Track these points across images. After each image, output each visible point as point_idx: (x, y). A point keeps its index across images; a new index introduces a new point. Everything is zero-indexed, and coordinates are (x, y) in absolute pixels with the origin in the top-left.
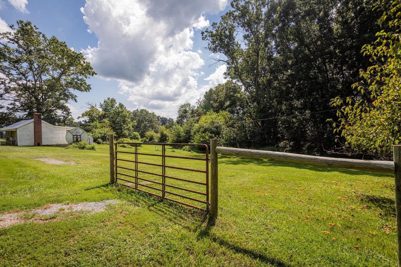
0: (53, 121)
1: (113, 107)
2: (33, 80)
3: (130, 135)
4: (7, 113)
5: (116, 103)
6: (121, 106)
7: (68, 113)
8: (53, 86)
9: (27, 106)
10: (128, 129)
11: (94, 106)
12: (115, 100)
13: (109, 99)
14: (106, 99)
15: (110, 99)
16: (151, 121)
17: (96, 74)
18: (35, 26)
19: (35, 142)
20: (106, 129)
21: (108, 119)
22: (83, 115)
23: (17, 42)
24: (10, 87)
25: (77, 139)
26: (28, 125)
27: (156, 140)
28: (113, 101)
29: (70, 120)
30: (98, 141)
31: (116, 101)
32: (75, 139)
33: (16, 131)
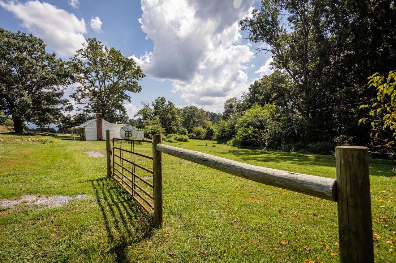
0: (112, 120)
1: (163, 105)
2: (99, 86)
3: (178, 130)
4: (83, 114)
5: (166, 101)
6: (170, 103)
7: (125, 112)
8: (114, 89)
9: (96, 108)
10: (177, 125)
11: (147, 105)
12: (164, 99)
13: (160, 98)
14: (157, 98)
15: (161, 98)
16: (199, 117)
17: (145, 76)
18: (99, 41)
19: (98, 138)
20: (157, 126)
21: (159, 116)
22: (139, 114)
23: (87, 56)
24: (85, 94)
26: (92, 123)
27: (203, 135)
28: (163, 99)
29: (125, 118)
30: (150, 137)
31: (166, 99)
32: (127, 135)
33: (85, 129)
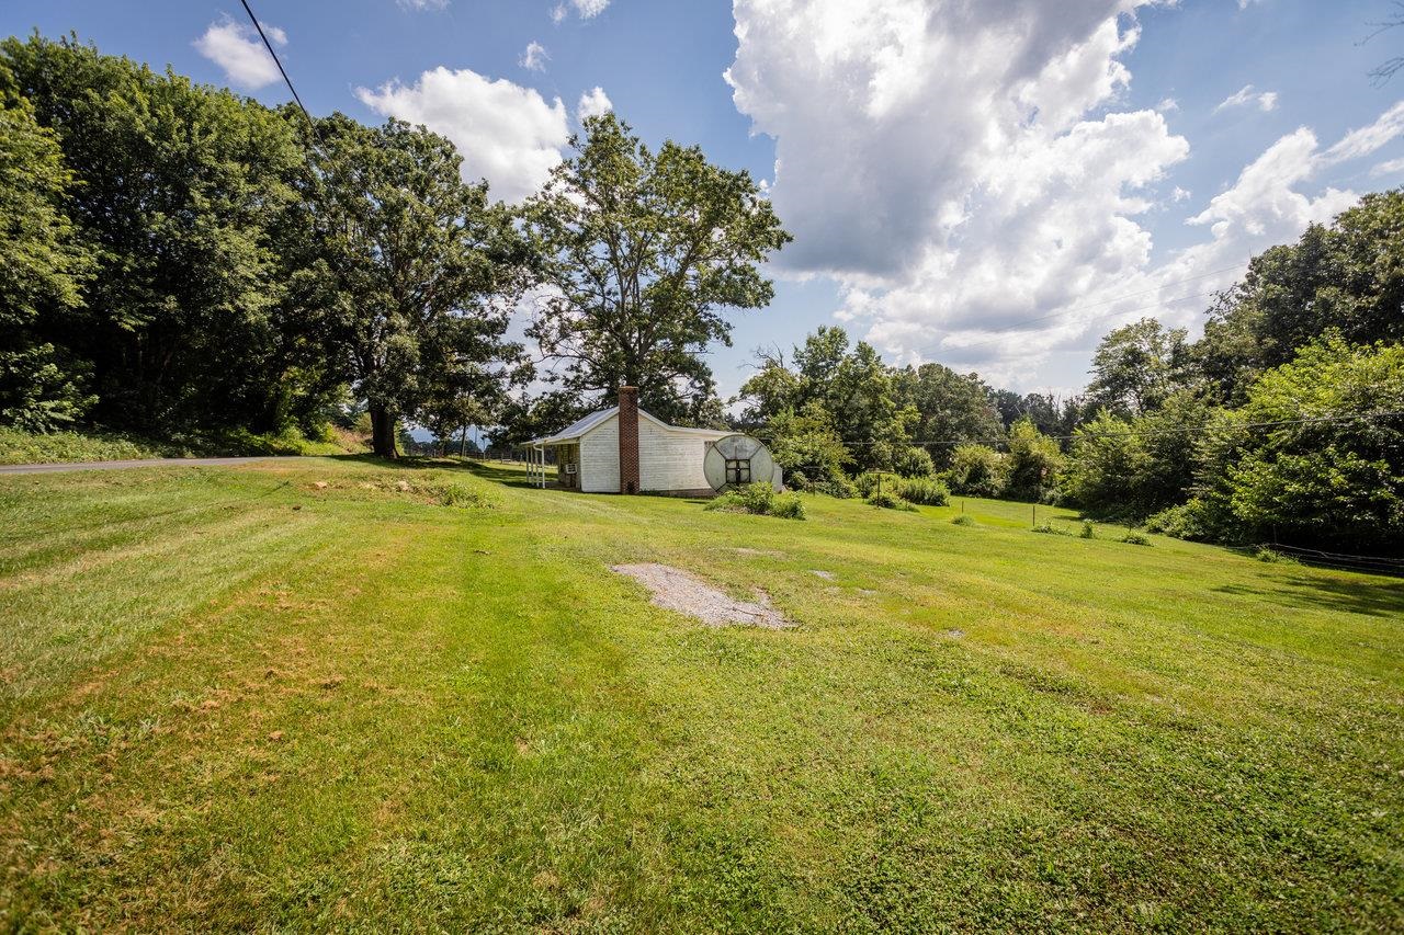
0: (670, 412)
1: (837, 360)
2: (619, 290)
3: (896, 459)
4: (563, 395)
5: (847, 345)
6: (865, 352)
7: (707, 387)
8: (667, 299)
9: (605, 374)
10: (894, 440)
11: (776, 358)
12: (842, 335)
13: (824, 331)
14: (815, 334)
15: (827, 333)
16: (962, 407)
17: (790, 240)
18: (623, 124)
19: (622, 481)
20: (820, 438)
21: (822, 401)
22: (744, 392)
23: (584, 187)
24: (570, 322)
25: (738, 474)
26: (604, 426)
27: (998, 482)
28: (837, 337)
29: (712, 407)
30: (796, 480)
31: (848, 337)
32: (732, 473)
33: (578, 445)
